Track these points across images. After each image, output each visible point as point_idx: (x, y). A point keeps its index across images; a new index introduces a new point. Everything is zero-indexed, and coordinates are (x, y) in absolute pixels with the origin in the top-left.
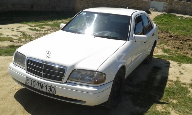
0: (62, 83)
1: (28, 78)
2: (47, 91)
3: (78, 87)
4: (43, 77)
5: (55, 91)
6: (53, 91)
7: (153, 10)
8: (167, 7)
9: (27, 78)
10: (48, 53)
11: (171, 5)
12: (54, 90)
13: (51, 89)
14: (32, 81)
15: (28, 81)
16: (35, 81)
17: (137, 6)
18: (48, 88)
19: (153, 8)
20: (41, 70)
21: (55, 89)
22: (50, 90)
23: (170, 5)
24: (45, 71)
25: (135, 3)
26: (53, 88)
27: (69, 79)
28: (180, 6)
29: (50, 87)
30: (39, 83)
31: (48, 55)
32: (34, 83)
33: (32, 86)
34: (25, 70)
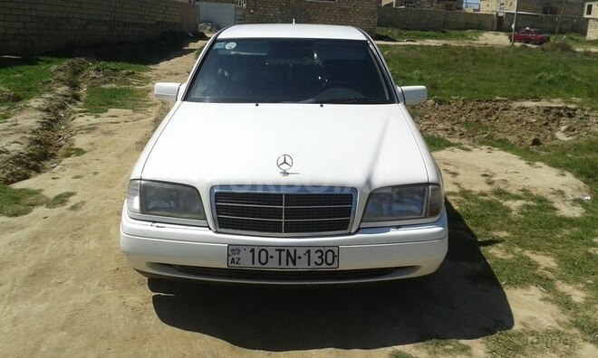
0: (350, 234)
1: (235, 247)
2: (313, 265)
3: (393, 233)
4: (285, 232)
5: (336, 259)
6: (330, 261)
7: (209, 28)
8: (244, 16)
9: (231, 248)
10: (285, 162)
11: (255, 10)
12: (334, 256)
13: (324, 257)
14: (253, 251)
15: (235, 257)
16: (267, 248)
17: (166, 20)
18: (315, 257)
19: (206, 22)
20: (277, 213)
21: (336, 254)
22: (319, 261)
23: (252, 11)
24: (289, 214)
25: (161, 11)
26: (330, 254)
27: (365, 218)
28: (280, 10)
29: (319, 254)
30: (280, 251)
31: (285, 167)
32: (263, 253)
33: (257, 264)
34: (208, 227)
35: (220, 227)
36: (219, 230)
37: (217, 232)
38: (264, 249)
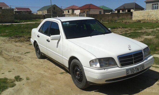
2: (141, 70)
4: (134, 64)
9: (127, 70)
12: (144, 67)
14: (131, 70)
15: (128, 72)
20: (132, 60)
24: (135, 59)
29: (142, 67)
30: (136, 68)
31: (130, 48)
32: (133, 70)
33: (132, 73)
34: (118, 67)
35: (122, 66)
36: (122, 67)
37: (121, 68)
38: (133, 68)
